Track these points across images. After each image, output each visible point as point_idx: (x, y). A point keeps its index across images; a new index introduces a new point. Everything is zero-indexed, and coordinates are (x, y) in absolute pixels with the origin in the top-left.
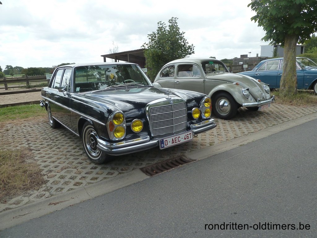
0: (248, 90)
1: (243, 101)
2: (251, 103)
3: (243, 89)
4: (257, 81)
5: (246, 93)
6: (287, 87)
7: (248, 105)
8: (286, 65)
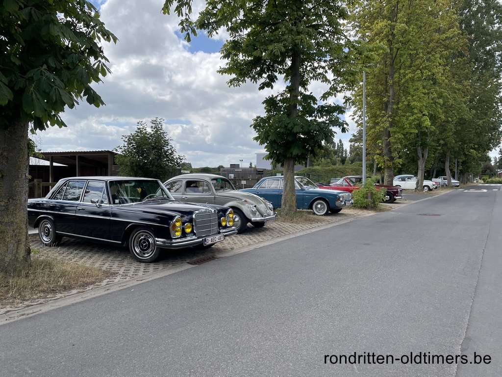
0: (255, 206)
1: (251, 215)
2: (258, 218)
3: (252, 206)
4: (262, 199)
5: (254, 209)
6: (287, 206)
7: (256, 220)
8: (286, 184)
